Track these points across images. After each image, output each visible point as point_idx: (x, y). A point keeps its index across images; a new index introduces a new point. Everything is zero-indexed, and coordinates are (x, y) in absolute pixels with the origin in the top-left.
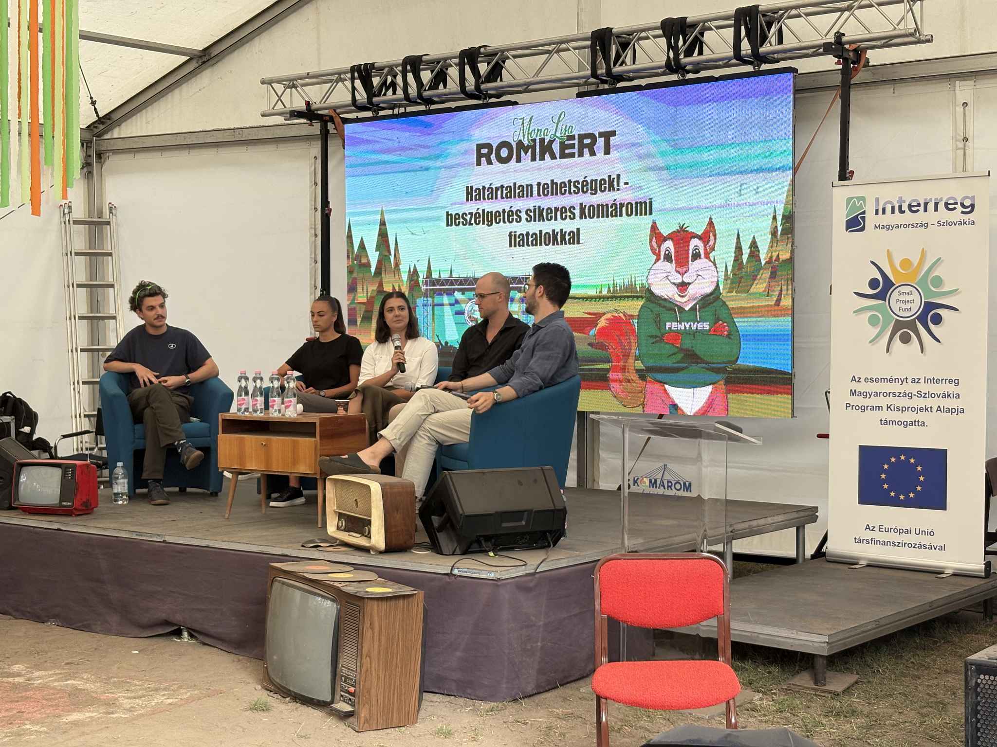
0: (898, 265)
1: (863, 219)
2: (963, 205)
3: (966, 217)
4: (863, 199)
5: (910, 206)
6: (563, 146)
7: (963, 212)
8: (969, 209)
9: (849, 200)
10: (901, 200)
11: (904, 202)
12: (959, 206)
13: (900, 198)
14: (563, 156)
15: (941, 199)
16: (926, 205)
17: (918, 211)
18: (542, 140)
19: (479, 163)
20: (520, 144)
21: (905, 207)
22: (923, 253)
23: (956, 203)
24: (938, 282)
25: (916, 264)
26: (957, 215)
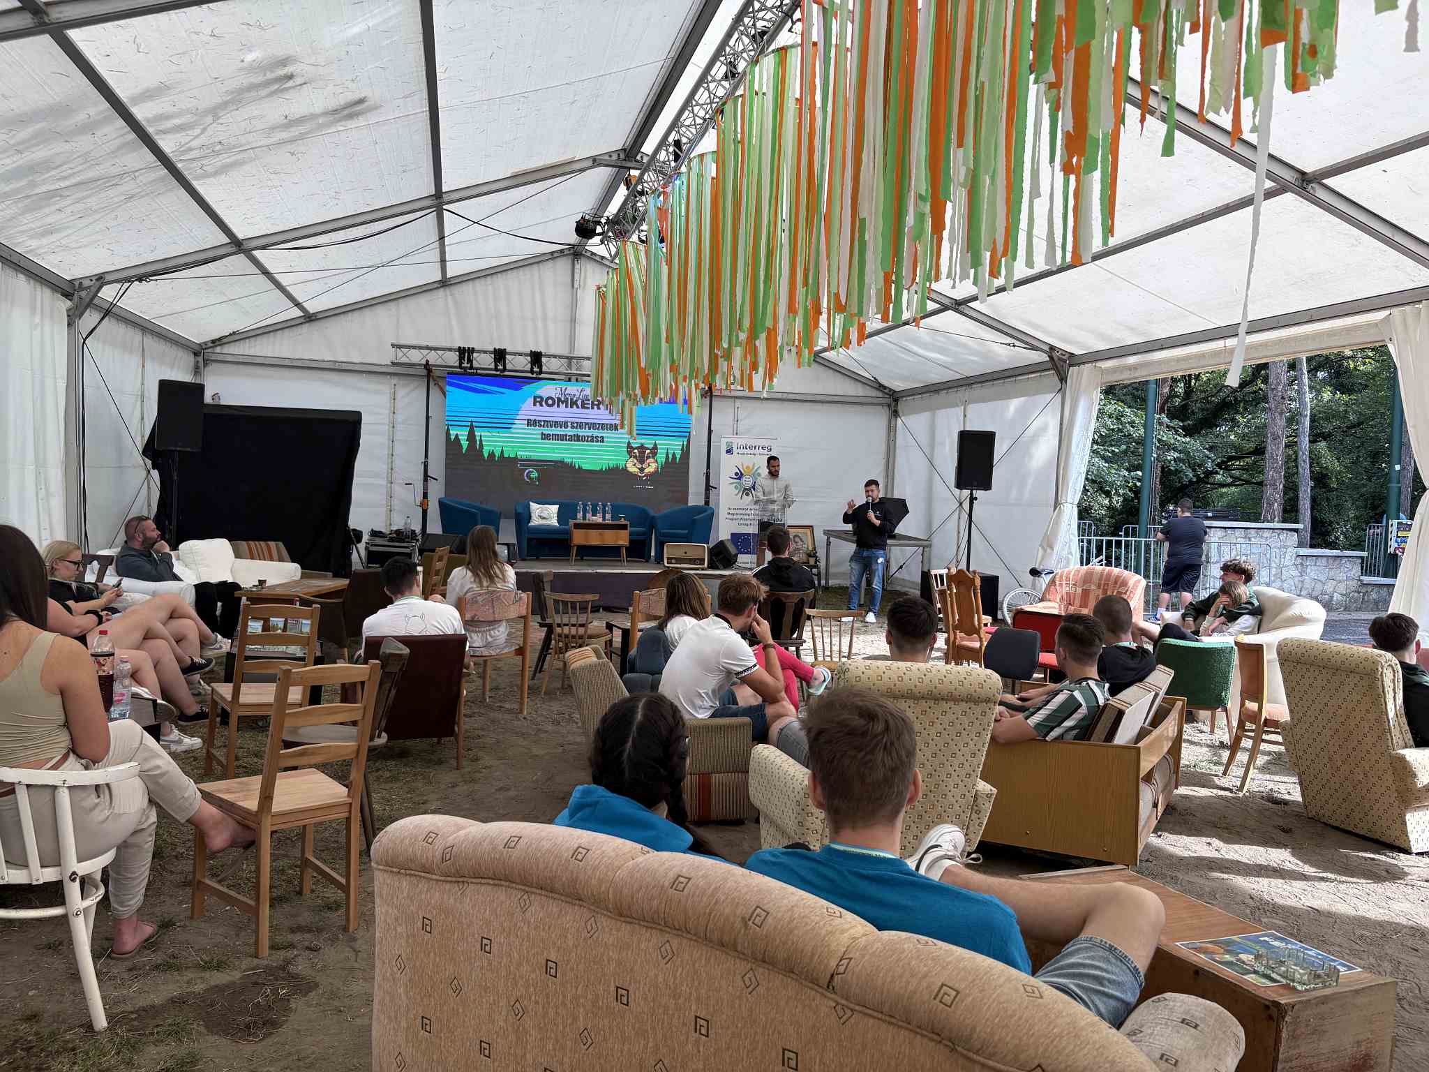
4: (732, 443)
5: (749, 447)
6: (583, 404)
9: (727, 442)
14: (583, 407)
18: (572, 399)
19: (535, 405)
20: (559, 399)
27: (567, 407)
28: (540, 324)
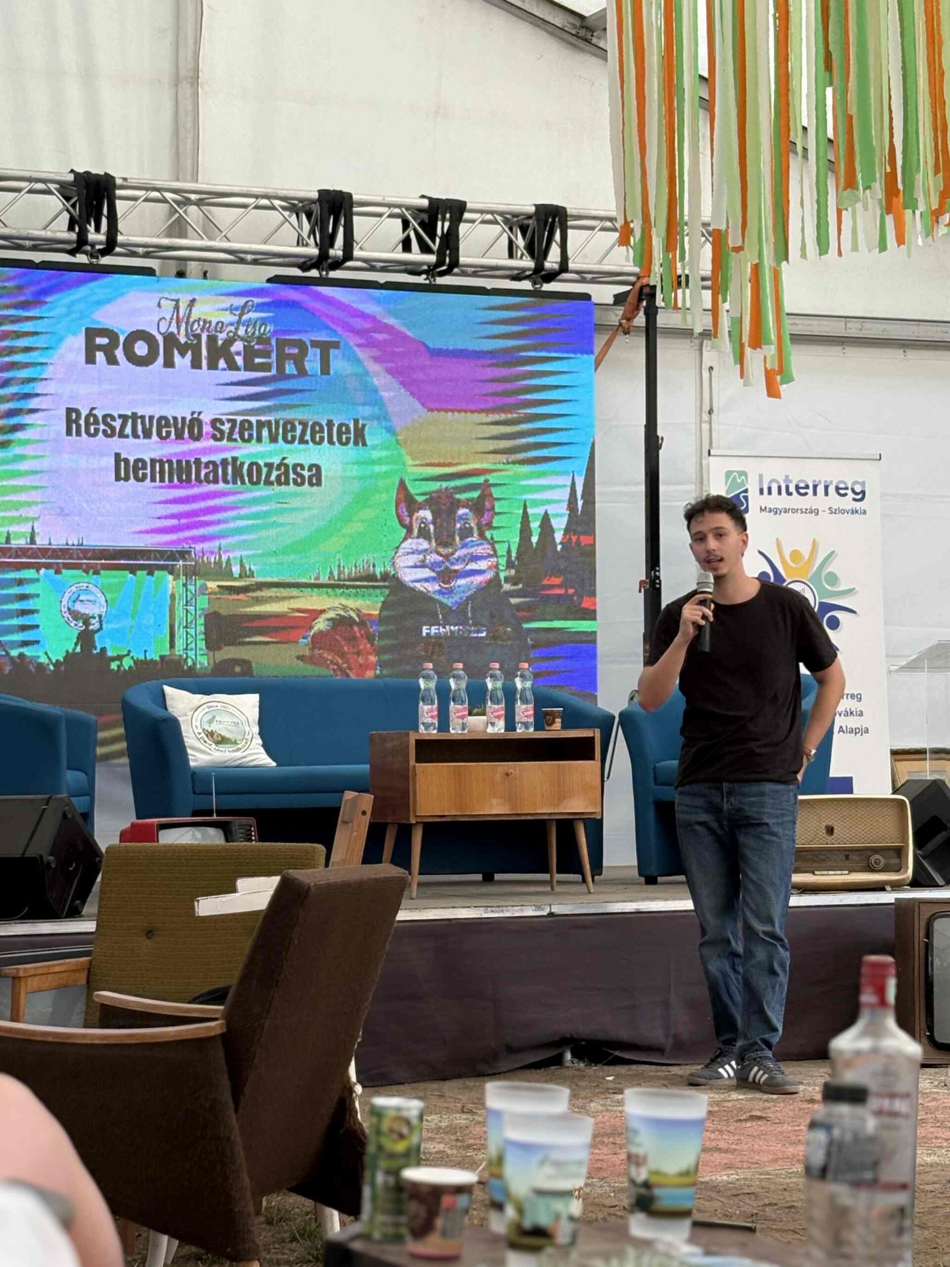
0: (787, 558)
1: (746, 498)
2: (853, 491)
3: (858, 505)
4: (743, 474)
5: (797, 488)
6: (251, 353)
7: (855, 500)
8: (859, 497)
9: (728, 474)
10: (787, 479)
11: (791, 481)
12: (849, 492)
13: (787, 476)
14: (251, 367)
15: (831, 482)
16: (815, 487)
17: (806, 494)
19: (90, 359)
20: (171, 340)
21: (792, 489)
22: (815, 545)
23: (847, 488)
24: (833, 579)
25: (807, 557)
26: (847, 502)
27: (196, 364)
28: (73, 93)
